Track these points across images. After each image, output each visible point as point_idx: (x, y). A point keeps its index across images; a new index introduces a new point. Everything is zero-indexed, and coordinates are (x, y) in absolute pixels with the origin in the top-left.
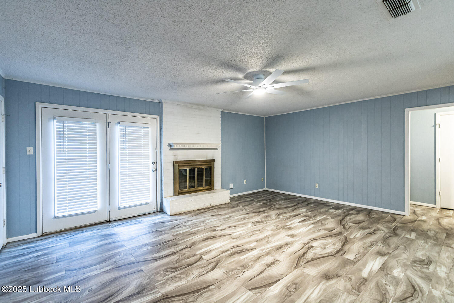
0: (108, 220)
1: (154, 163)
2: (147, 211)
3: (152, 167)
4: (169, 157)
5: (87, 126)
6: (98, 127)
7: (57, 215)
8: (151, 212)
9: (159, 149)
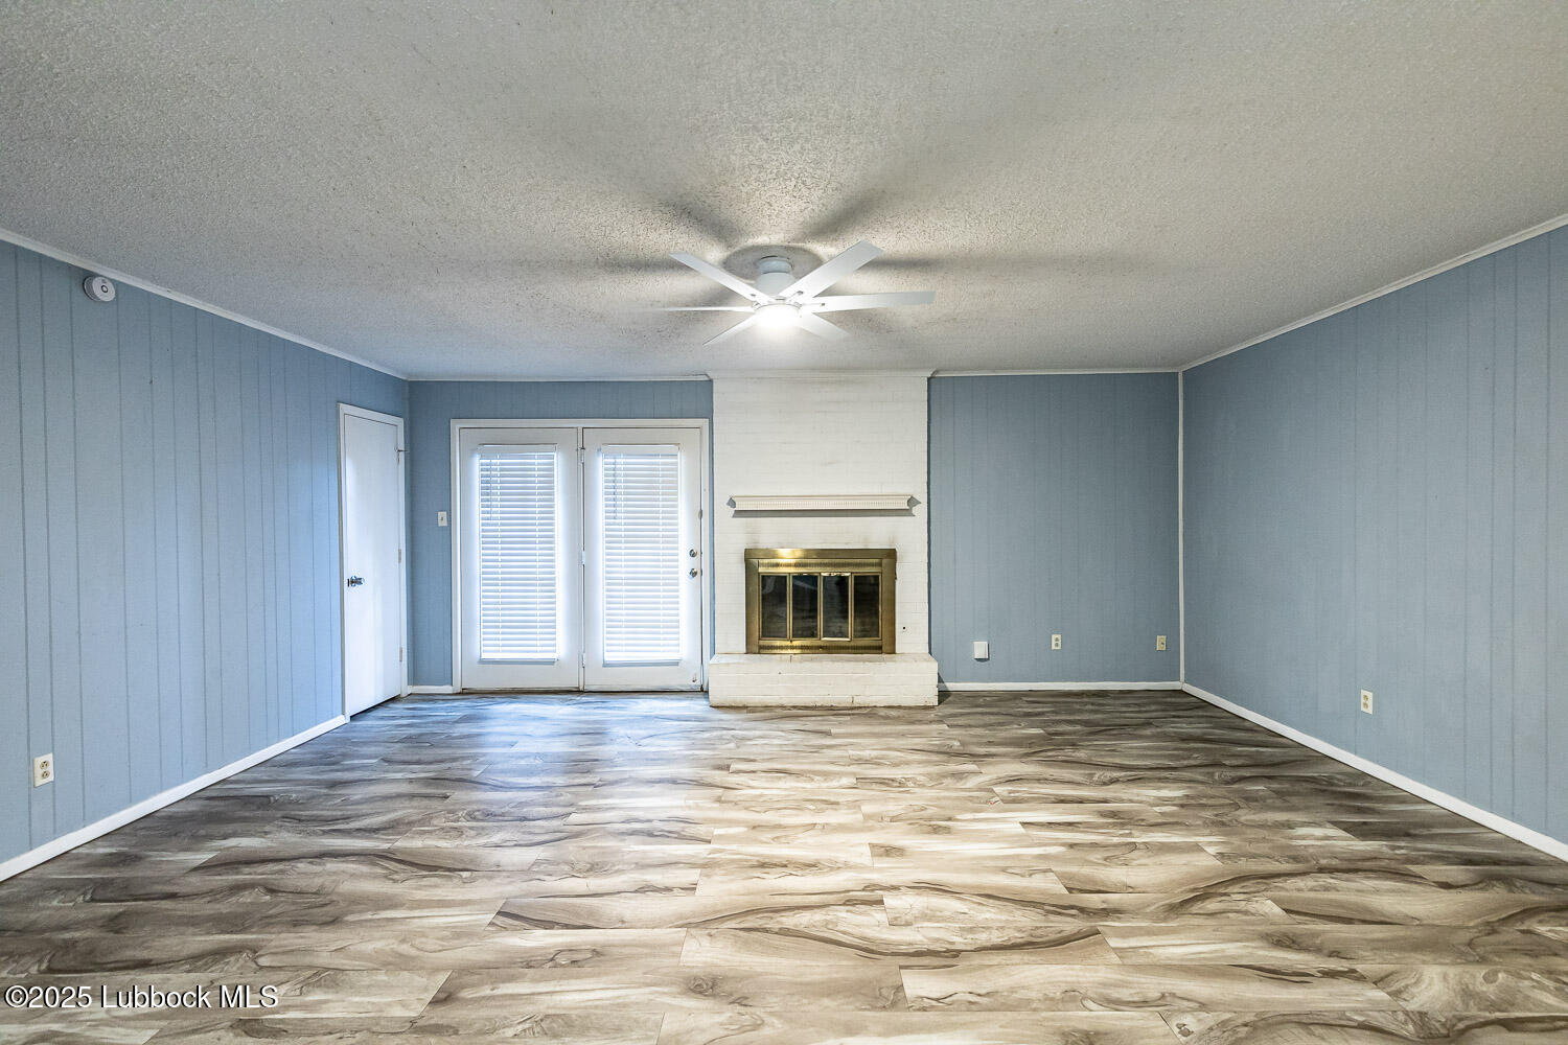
0: (581, 688)
1: (693, 554)
2: (675, 684)
3: (685, 564)
4: (734, 537)
5: (536, 460)
6: (558, 461)
7: (485, 656)
8: (684, 689)
9: (705, 515)
